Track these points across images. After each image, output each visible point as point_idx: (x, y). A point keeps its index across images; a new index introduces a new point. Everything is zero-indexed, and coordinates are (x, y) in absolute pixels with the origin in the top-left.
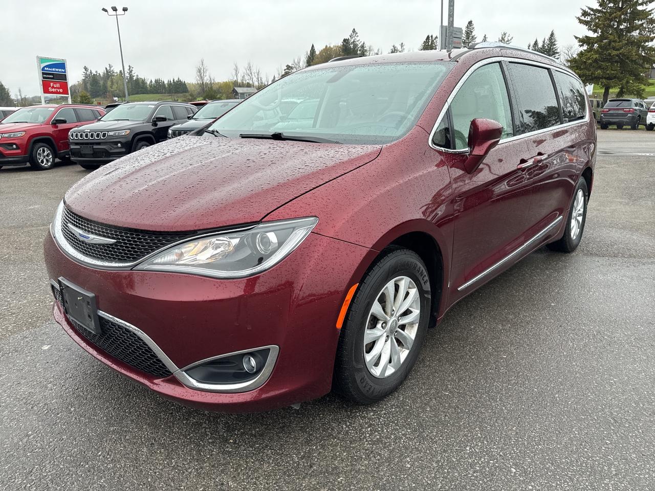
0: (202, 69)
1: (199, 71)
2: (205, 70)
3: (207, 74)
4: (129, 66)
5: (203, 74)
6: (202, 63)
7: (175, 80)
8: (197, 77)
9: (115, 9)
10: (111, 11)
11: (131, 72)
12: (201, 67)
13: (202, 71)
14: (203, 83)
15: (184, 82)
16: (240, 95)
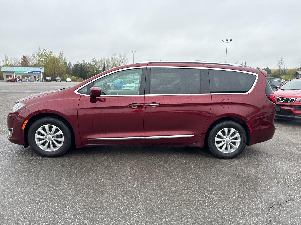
0: (281, 63)
1: (279, 64)
2: (282, 63)
3: (283, 65)
4: (246, 62)
5: (280, 65)
6: (282, 60)
7: (266, 68)
8: (277, 67)
9: (227, 40)
10: (225, 41)
11: (246, 65)
12: (280, 62)
13: (281, 64)
14: (280, 69)
15: (270, 69)
16: (300, 75)
